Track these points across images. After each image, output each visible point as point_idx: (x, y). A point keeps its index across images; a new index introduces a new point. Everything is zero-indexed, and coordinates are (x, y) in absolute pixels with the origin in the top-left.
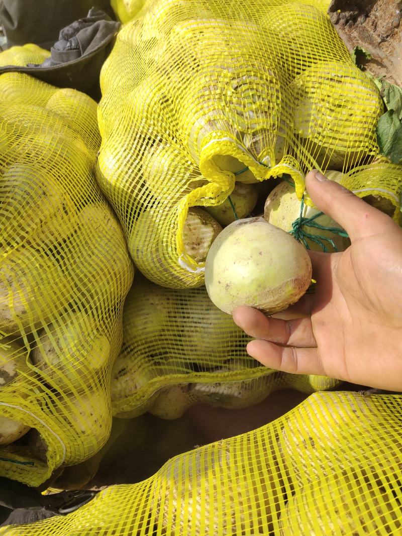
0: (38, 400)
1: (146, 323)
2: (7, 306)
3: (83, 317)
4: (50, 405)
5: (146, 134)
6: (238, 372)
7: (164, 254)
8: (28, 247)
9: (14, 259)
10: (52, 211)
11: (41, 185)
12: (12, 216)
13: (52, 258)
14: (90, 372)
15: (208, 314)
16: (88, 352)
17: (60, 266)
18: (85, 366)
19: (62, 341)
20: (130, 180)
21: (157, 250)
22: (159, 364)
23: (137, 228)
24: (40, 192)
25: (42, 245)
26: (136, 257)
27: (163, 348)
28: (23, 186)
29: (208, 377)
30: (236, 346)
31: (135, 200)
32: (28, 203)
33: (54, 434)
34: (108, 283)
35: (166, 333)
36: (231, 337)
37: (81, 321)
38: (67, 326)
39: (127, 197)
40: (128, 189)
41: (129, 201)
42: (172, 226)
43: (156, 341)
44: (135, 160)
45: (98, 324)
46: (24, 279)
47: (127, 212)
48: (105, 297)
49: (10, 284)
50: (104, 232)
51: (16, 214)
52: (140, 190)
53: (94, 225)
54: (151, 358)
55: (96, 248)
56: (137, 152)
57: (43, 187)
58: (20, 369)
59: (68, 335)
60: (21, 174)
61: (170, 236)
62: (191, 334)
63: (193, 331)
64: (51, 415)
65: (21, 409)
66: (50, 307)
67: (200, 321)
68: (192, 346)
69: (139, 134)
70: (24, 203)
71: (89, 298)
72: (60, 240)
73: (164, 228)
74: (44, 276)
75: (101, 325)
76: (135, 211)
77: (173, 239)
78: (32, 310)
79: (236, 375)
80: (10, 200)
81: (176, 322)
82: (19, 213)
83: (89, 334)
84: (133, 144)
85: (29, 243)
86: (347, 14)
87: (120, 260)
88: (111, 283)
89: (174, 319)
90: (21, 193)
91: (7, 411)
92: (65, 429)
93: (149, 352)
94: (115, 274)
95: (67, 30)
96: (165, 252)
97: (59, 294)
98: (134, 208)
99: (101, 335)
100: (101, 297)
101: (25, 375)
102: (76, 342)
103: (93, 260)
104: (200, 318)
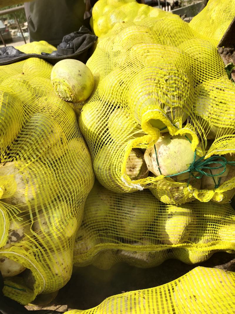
0: (34, 253)
1: (97, 210)
2: (24, 195)
3: (64, 205)
4: (40, 256)
5: (111, 103)
6: (148, 246)
7: (113, 172)
8: (39, 161)
9: (31, 167)
10: (55, 142)
11: (51, 126)
12: (33, 143)
13: (52, 169)
14: (65, 239)
15: (134, 209)
16: (65, 226)
17: (56, 174)
18: (63, 235)
19: (52, 219)
20: (99, 127)
21: (110, 169)
22: (102, 236)
23: (99, 155)
24: (50, 131)
25: (47, 161)
26: (97, 172)
27: (105, 226)
28: (41, 126)
29: (130, 247)
30: (148, 230)
31: (100, 139)
32: (43, 136)
33: (40, 274)
34: (80, 185)
35: (108, 217)
36: (146, 224)
37: (63, 207)
38: (55, 209)
39: (96, 137)
40: (97, 132)
41: (97, 139)
42: (120, 157)
43: (102, 221)
44: (103, 116)
45: (72, 210)
46: (35, 180)
47: (95, 145)
48: (78, 194)
49: (28, 182)
50: (81, 156)
51: (35, 142)
52: (103, 134)
53: (76, 151)
54: (97, 232)
55: (76, 165)
56: (104, 112)
57: (52, 128)
58: (26, 233)
59: (55, 215)
60: (40, 119)
61: (118, 162)
62: (122, 220)
63: (123, 218)
64: (40, 262)
65: (23, 257)
66: (47, 197)
67: (128, 213)
68: (122, 227)
69: (107, 102)
70: (41, 136)
71: (69, 194)
72: (57, 159)
73: (115, 157)
74: (46, 179)
75: (74, 211)
76: (100, 145)
77: (119, 164)
78: (37, 198)
79: (146, 248)
80: (33, 134)
81: (114, 211)
82: (37, 142)
83: (67, 216)
84: (103, 107)
85: (40, 158)
86: (228, 49)
87: (88, 173)
88: (82, 186)
89: (113, 210)
90: (40, 130)
91: (15, 257)
92: (47, 272)
93: (97, 228)
94: (85, 181)
95: (67, 37)
96: (114, 171)
97: (53, 190)
98: (99, 144)
99: (73, 216)
100: (75, 194)
101: (29, 237)
102: (60, 219)
103: (74, 172)
104: (128, 211)
